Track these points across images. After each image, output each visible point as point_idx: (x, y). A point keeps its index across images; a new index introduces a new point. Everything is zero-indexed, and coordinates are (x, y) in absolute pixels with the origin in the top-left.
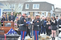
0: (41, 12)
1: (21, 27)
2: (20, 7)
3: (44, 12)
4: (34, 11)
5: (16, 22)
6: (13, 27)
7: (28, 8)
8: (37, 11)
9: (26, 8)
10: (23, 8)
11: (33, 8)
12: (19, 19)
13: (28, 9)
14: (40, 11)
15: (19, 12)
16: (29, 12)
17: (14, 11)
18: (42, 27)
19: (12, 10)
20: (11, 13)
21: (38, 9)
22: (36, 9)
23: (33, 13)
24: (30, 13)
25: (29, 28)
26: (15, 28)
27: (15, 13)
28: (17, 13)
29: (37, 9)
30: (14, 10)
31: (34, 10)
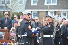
0: (60, 10)
1: (23, 40)
2: (21, 2)
3: (66, 10)
4: (48, 9)
5: (13, 30)
6: (8, 40)
7: (36, 4)
8: (52, 9)
9: (32, 4)
10: (26, 4)
11: (46, 4)
12: (19, 25)
13: (35, 6)
14: (58, 9)
15: (18, 11)
16: (38, 12)
17: (10, 9)
18: (61, 39)
19: (6, 7)
20: (5, 13)
21: (54, 6)
22: (50, 6)
23: (45, 13)
24: (41, 14)
25: (38, 42)
26: (12, 41)
27: (11, 14)
28: (15, 13)
29: (52, 6)
30: (10, 7)
31: (47, 7)
